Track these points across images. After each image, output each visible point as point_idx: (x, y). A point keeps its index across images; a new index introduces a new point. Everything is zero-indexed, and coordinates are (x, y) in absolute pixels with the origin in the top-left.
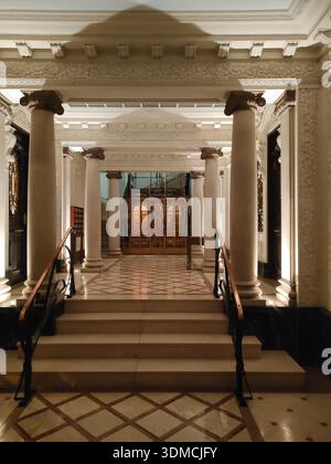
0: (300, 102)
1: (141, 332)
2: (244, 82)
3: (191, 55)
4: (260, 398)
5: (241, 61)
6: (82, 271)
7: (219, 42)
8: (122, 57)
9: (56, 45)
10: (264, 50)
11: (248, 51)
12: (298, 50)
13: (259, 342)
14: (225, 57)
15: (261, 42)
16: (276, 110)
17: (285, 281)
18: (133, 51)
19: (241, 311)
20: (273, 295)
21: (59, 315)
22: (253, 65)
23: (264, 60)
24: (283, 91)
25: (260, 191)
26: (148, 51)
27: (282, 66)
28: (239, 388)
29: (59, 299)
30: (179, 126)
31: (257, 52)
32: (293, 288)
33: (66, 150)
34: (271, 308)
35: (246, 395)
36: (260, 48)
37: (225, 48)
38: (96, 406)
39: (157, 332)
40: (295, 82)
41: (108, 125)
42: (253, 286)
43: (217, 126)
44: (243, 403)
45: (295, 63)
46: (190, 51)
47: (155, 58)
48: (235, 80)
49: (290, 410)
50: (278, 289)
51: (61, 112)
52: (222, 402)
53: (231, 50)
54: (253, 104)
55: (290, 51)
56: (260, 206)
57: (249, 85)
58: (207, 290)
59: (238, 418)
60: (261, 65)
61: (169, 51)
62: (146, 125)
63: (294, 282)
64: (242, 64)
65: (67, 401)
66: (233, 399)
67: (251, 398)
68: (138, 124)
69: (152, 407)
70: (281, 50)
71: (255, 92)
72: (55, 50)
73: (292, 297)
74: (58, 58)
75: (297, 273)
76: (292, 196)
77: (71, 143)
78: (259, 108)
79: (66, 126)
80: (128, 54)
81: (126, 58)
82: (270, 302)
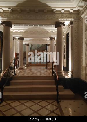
0: (74, 25)
1: (32, 85)
2: (59, 19)
3: (46, 12)
4: (63, 101)
5: (59, 14)
6: (18, 70)
7: (53, 9)
8: (28, 12)
9: (10, 9)
10: (65, 11)
11: (61, 11)
12: (73, 11)
13: (63, 87)
14: (55, 13)
15: (64, 9)
16: (68, 27)
17: (70, 71)
18: (30, 11)
19: (58, 79)
20: (67, 75)
21: (11, 81)
22: (62, 15)
23: (65, 14)
24: (70, 22)
25: (65, 49)
26: (34, 11)
27: (69, 15)
28: (57, 99)
29: (11, 76)
30: (44, 32)
31: (63, 11)
32: (72, 73)
33: (14, 38)
34: (66, 78)
35: (59, 100)
36: (64, 10)
37: (55, 10)
38: (20, 103)
39: (37, 85)
40: (73, 19)
41: (25, 31)
42: (62, 73)
43: (54, 32)
44: (58, 103)
45: (73, 15)
46: (45, 11)
47: (36, 13)
48: (57, 19)
49: (70, 104)
50: (68, 73)
51: (12, 27)
52: (53, 102)
53: (56, 11)
54: (62, 25)
55: (71, 11)
56: (65, 53)
57: (61, 20)
58: (50, 74)
59: (57, 106)
60: (64, 15)
61: (40, 11)
62: (35, 31)
63: (72, 72)
64: (59, 15)
65: (12, 102)
66: (56, 102)
67: (60, 101)
68: (33, 31)
69: (35, 104)
70: (69, 11)
71: (63, 22)
72: (10, 10)
73: (72, 75)
74: (11, 12)
75: (73, 69)
76: (72, 49)
77: (15, 36)
78: (63, 26)
79: (14, 31)
80: (29, 11)
81: (29, 12)
82: (66, 77)
